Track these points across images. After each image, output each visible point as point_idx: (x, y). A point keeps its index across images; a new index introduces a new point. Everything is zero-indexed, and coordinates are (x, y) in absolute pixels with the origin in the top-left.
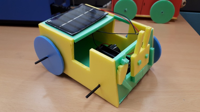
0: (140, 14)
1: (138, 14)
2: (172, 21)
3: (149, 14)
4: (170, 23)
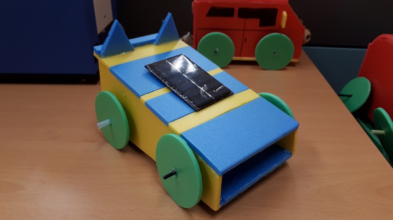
0: (240, 56)
1: (235, 55)
2: (292, 64)
3: (253, 56)
4: (288, 68)
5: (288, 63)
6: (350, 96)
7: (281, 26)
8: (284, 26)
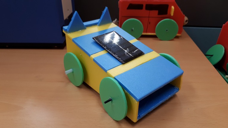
0: (146, 32)
1: (144, 32)
2: (177, 37)
3: (154, 32)
4: (175, 39)
5: (175, 36)
6: (212, 56)
7: (170, 15)
8: (172, 14)
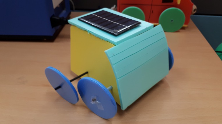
2: (183, 28)
4: (181, 30)
5: (181, 27)
7: (176, 3)
8: (179, 2)
